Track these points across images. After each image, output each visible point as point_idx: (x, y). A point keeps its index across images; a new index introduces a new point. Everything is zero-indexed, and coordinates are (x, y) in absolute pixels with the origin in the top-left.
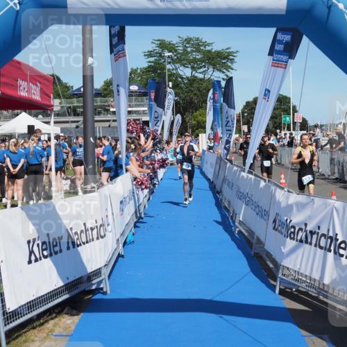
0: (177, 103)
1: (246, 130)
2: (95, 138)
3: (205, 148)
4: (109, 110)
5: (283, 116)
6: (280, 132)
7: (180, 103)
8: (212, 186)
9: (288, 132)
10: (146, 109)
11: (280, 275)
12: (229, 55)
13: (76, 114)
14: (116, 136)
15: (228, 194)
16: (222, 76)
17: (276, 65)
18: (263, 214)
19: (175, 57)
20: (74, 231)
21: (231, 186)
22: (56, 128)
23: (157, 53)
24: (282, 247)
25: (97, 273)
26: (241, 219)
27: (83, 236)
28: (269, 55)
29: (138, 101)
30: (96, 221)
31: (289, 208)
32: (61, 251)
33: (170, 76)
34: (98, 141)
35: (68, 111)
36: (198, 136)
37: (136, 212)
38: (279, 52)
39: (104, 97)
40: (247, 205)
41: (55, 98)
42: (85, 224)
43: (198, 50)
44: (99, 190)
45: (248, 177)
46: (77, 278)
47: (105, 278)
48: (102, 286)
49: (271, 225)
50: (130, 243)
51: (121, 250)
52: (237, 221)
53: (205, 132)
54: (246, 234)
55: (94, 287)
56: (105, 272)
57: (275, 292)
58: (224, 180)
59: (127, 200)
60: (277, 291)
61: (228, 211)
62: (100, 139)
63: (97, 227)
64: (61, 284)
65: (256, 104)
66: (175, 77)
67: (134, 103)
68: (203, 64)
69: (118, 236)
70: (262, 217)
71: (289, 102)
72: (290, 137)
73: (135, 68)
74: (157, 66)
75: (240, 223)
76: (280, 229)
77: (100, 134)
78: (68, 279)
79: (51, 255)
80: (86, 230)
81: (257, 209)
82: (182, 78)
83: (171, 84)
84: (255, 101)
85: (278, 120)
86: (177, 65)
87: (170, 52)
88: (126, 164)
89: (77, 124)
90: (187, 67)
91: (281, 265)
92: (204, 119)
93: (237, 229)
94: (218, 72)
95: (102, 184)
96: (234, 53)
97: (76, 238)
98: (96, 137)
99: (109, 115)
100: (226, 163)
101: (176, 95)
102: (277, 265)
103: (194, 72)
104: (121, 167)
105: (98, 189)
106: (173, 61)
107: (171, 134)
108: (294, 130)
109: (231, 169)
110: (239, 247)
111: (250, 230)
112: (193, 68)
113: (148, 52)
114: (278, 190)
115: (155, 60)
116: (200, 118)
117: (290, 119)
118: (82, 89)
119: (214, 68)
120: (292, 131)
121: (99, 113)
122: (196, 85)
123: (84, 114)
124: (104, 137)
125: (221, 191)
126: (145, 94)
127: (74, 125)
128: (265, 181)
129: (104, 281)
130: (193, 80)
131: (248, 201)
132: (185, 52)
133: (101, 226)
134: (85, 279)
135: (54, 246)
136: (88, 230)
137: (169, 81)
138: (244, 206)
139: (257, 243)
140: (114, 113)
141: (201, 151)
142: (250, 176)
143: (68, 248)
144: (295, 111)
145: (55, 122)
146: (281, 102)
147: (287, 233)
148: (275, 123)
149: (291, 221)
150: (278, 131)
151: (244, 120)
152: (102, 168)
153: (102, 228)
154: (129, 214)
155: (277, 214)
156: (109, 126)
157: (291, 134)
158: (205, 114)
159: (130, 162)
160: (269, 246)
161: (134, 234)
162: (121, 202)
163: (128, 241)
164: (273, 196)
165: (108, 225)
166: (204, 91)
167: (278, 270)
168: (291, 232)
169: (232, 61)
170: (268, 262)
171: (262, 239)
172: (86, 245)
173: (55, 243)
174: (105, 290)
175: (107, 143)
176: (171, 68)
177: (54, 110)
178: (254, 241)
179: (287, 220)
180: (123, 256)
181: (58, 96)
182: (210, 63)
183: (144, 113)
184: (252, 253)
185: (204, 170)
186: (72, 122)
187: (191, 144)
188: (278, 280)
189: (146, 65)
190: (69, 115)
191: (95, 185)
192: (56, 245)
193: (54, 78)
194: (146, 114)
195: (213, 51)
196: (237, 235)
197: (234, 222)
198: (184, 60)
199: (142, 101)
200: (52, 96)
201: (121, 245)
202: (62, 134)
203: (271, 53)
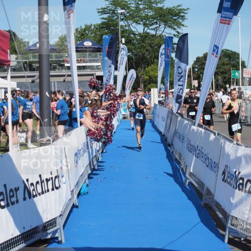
0: (129, 59)
1: (196, 85)
2: (50, 93)
3: (157, 103)
4: (64, 65)
5: (232, 71)
6: (230, 87)
7: (132, 59)
8: (164, 139)
9: (237, 87)
10: (100, 64)
11: (229, 225)
12: (180, 13)
13: (32, 69)
14: (70, 90)
15: (179, 147)
16: (173, 32)
17: (224, 22)
18: (212, 166)
19: (128, 14)
20: (30, 182)
21: (182, 138)
22: (12, 82)
23: (110, 10)
24: (231, 198)
25: (53, 223)
26: (191, 171)
27: (39, 187)
28: (218, 12)
29: (92, 57)
30: (51, 172)
31: (238, 160)
32: (17, 201)
33: (123, 32)
34: (53, 96)
35: (24, 66)
36: (150, 90)
37: (90, 164)
38: (226, 10)
39: (58, 52)
40: (197, 157)
41: (11, 53)
42: (40, 176)
43: (150, 8)
44: (55, 143)
45: (198, 130)
46: (33, 227)
47: (60, 228)
48: (57, 235)
49: (220, 177)
50: (84, 194)
51: (75, 200)
52: (187, 173)
53: (157, 87)
54: (196, 185)
55: (49, 237)
56: (60, 222)
57: (224, 241)
58: (176, 132)
59: (82, 152)
60: (226, 240)
61: (179, 163)
62: (55, 93)
63: (52, 178)
64: (17, 233)
65: (206, 60)
66: (127, 34)
67: (88, 59)
68: (155, 21)
69: (73, 187)
70: (211, 168)
71: (238, 58)
72: (239, 92)
73: (89, 24)
74: (110, 23)
75: (191, 174)
76: (229, 180)
77: (55, 88)
78: (24, 228)
79: (8, 205)
80: (42, 182)
81: (207, 162)
82: (134, 34)
83: (123, 40)
84: (205, 56)
85: (227, 76)
86: (130, 22)
87: (123, 9)
88: (81, 117)
89: (32, 79)
90: (140, 24)
91: (229, 215)
92: (156, 74)
93: (188, 181)
94: (170, 29)
95: (57, 137)
96: (185, 10)
97: (32, 189)
98: (51, 91)
99: (64, 71)
100: (177, 117)
101: (129, 50)
102: (226, 215)
103: (146, 28)
104: (76, 120)
105: (53, 141)
106: (126, 18)
107: (124, 88)
108: (243, 85)
109: (182, 122)
110: (190, 198)
111: (200, 181)
112: (145, 25)
113: (102, 9)
114: (228, 143)
115: (109, 17)
116: (152, 73)
117: (239, 75)
118: (38, 45)
119: (165, 25)
120: (241, 86)
121: (54, 68)
122: (148, 41)
123: (39, 69)
124: (59, 92)
125: (172, 145)
126: (99, 50)
127: (30, 80)
128: (215, 134)
129: (59, 231)
130: (145, 36)
131: (198, 153)
132: (138, 9)
133: (56, 177)
134: (41, 228)
135: (11, 197)
136: (43, 181)
137: (122, 37)
138: (194, 158)
139: (207, 195)
140: (69, 68)
141: (152, 105)
142: (200, 129)
143: (25, 199)
144: (244, 66)
145: (12, 77)
146: (230, 58)
147: (236, 184)
148: (225, 78)
149: (239, 173)
150: (228, 86)
151: (195, 76)
152: (57, 121)
153: (57, 180)
154: (83, 166)
155: (226, 166)
156: (64, 81)
157: (240, 89)
158: (157, 70)
159: (84, 116)
160: (219, 197)
161: (87, 186)
162: (76, 155)
163: (82, 191)
164: (222, 149)
165: (63, 177)
166: (156, 47)
167: (227, 220)
168: (240, 184)
169: (183, 18)
170: (218, 213)
171: (212, 190)
172: (42, 196)
173: (11, 194)
174: (60, 239)
175: (61, 98)
176: (124, 24)
177: (11, 65)
178: (204, 192)
179: (236, 171)
180: (77, 207)
181: (14, 52)
182: (162, 20)
183: (97, 68)
184: (202, 203)
185: (155, 123)
186: (28, 77)
187: (143, 98)
188: (227, 229)
189: (100, 22)
190: (26, 70)
191: (50, 138)
192: (13, 196)
193: (11, 35)
194: (100, 69)
195: (165, 8)
196: (187, 187)
197: (184, 174)
198: (136, 17)
199: (95, 57)
200: (9, 51)
201: (75, 196)
202: (18, 89)
203: (219, 11)
